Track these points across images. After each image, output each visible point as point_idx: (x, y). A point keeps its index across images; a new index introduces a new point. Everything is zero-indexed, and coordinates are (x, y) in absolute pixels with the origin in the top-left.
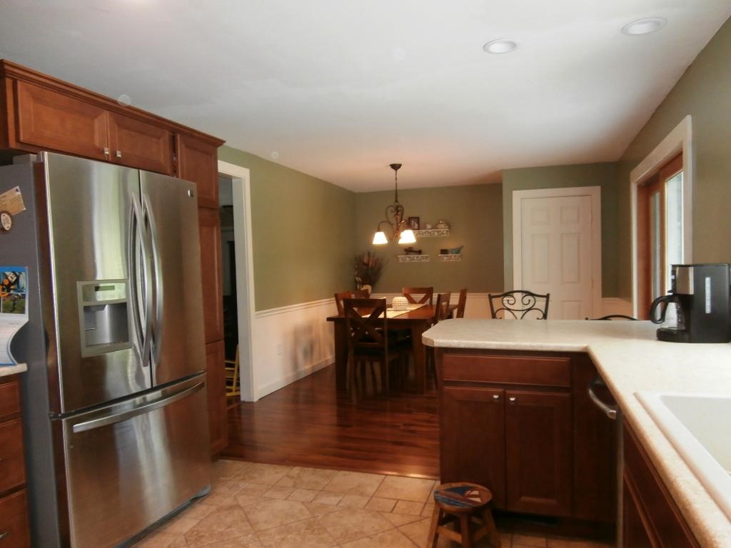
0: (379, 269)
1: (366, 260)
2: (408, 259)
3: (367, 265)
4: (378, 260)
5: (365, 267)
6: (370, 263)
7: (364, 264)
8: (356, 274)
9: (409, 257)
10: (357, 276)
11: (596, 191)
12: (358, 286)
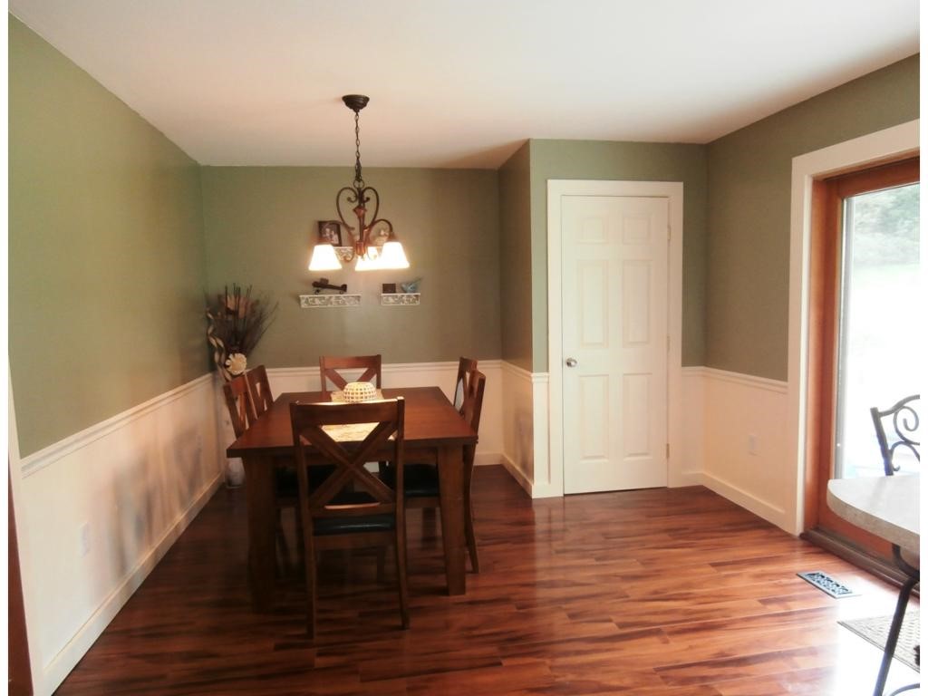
0: (259, 321)
1: (231, 304)
2: (317, 301)
3: (235, 313)
4: (257, 302)
5: (230, 318)
6: (242, 311)
7: (228, 311)
8: (210, 331)
9: (320, 299)
10: (212, 335)
11: (675, 190)
12: (217, 357)
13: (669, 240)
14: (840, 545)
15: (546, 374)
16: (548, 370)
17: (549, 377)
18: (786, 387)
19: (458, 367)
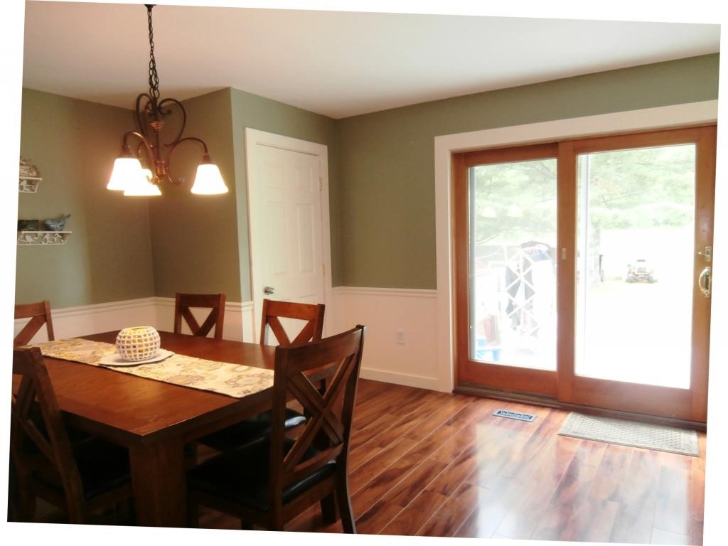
13: (321, 190)
14: (485, 391)
15: (250, 303)
16: (252, 299)
17: (253, 305)
18: (435, 293)
19: (174, 304)
